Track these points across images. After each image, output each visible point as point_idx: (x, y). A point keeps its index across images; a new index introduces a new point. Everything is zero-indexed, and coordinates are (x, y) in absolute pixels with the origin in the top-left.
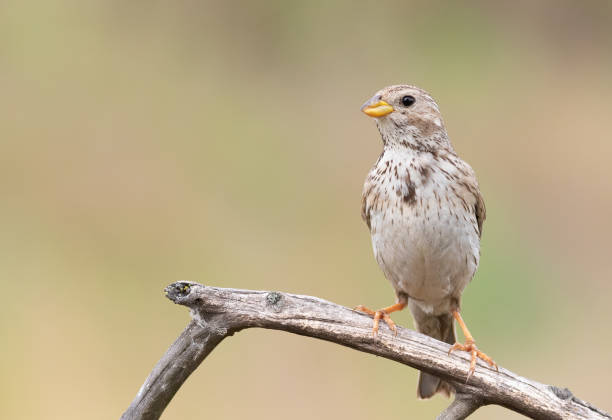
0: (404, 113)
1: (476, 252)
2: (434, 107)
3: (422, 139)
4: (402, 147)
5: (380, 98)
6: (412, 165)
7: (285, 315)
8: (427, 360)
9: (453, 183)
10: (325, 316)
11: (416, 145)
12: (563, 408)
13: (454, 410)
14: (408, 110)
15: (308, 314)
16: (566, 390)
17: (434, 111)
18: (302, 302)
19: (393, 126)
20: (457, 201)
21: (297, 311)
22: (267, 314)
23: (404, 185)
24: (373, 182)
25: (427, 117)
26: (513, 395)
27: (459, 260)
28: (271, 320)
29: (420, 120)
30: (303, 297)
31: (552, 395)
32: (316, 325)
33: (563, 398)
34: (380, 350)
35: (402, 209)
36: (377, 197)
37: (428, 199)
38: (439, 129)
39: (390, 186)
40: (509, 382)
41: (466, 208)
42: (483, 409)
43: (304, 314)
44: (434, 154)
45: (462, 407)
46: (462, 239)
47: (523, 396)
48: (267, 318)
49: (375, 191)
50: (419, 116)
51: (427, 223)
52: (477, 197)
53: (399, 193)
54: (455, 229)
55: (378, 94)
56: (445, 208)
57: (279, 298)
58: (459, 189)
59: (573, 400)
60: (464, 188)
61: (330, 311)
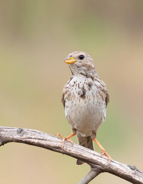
0: (80, 62)
1: (105, 115)
2: (91, 60)
3: (88, 72)
4: (81, 75)
5: (71, 56)
6: (85, 82)
7: (24, 137)
8: (80, 155)
9: (99, 90)
10: (40, 138)
11: (86, 74)
12: (133, 174)
13: (90, 174)
14: (81, 61)
15: (33, 137)
16: (134, 166)
17: (91, 61)
18: (31, 132)
19: (77, 67)
20: (100, 97)
21: (29, 136)
22: (17, 137)
23: (81, 91)
24: (68, 89)
25: (89, 63)
26: (113, 169)
27: (99, 118)
28: (19, 139)
29: (86, 65)
30: (31, 130)
31: (129, 169)
32: (36, 141)
33: (133, 169)
34: (61, 151)
35: (80, 100)
36: (69, 95)
37: (90, 96)
38: (93, 68)
39: (75, 91)
40: (112, 164)
41: (103, 100)
42: (102, 174)
43: (32, 137)
44: (92, 78)
45: (94, 173)
46: (101, 111)
47: (117, 169)
48: (17, 138)
49: (68, 93)
50: (86, 63)
51: (89, 105)
52: (107, 95)
53: (79, 94)
54: (99, 107)
55: (70, 55)
56: (96, 100)
57: (22, 131)
58: (101, 92)
59: (137, 170)
60: (103, 92)
61: (42, 135)
